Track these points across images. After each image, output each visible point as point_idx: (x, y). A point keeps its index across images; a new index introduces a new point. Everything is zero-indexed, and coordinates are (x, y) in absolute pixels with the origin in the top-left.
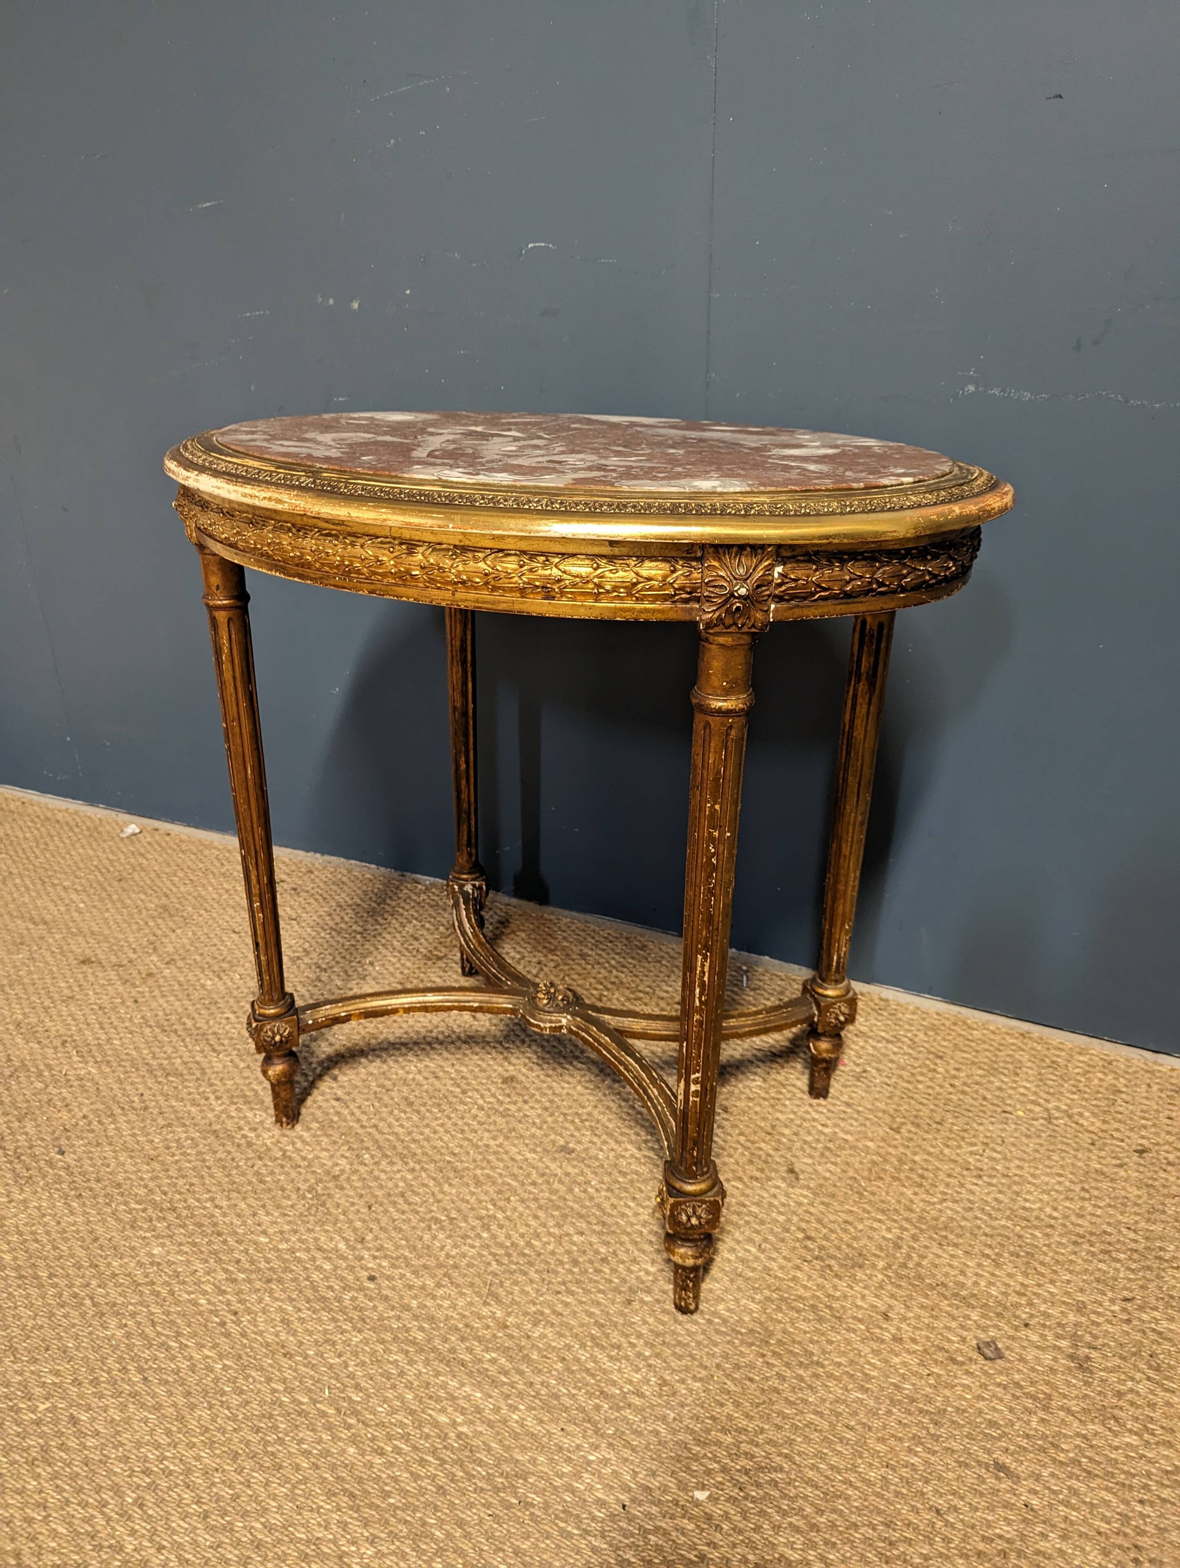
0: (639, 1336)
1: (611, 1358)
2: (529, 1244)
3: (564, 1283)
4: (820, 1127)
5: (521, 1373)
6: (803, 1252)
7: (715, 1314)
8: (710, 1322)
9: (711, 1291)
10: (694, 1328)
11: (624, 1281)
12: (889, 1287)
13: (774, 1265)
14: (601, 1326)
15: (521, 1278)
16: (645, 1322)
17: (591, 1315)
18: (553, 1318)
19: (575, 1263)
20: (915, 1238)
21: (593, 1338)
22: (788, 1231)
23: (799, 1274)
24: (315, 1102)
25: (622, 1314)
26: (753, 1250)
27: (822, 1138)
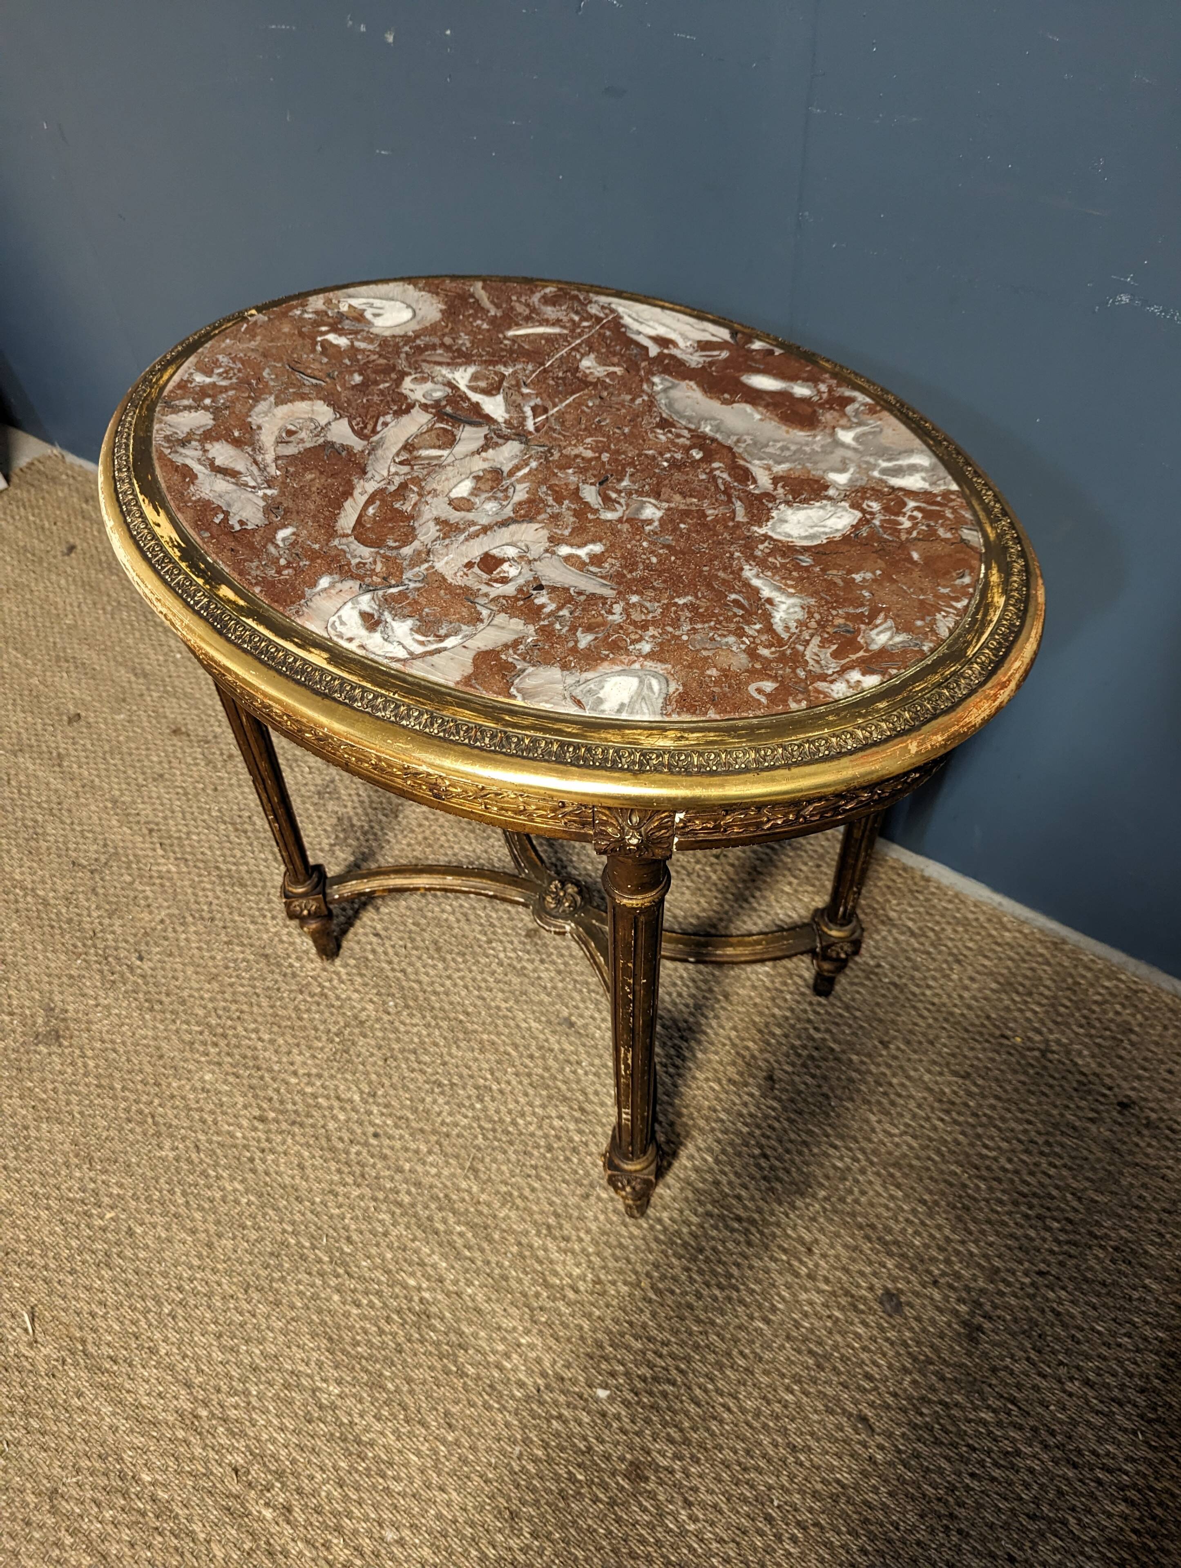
0: (588, 1231)
1: (560, 1250)
2: (514, 1123)
3: (535, 1167)
4: (812, 1031)
5: (482, 1251)
6: (753, 1170)
7: (659, 1221)
8: (652, 1228)
9: (661, 1197)
10: (636, 1232)
11: (587, 1174)
12: (822, 1220)
13: (724, 1179)
14: (557, 1215)
15: (500, 1157)
16: (596, 1219)
17: (551, 1204)
18: (518, 1201)
19: (550, 1149)
20: (863, 1171)
21: (549, 1227)
22: (747, 1145)
23: (743, 1193)
24: (356, 934)
25: (578, 1207)
26: (710, 1159)
27: (810, 1044)
